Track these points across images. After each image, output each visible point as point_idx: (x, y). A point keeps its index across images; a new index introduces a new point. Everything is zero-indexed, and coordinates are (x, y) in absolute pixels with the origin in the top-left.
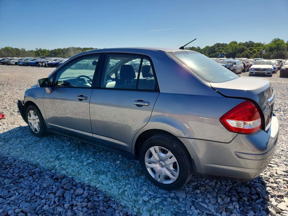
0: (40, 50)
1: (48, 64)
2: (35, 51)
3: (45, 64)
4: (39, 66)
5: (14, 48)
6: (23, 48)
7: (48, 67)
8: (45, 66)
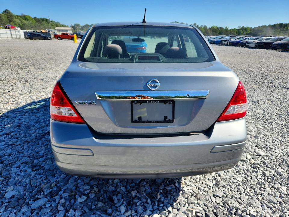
0: (242, 28)
1: (230, 42)
2: (237, 29)
3: (228, 43)
4: (222, 45)
5: (219, 27)
6: (227, 27)
7: (230, 45)
8: (227, 45)
